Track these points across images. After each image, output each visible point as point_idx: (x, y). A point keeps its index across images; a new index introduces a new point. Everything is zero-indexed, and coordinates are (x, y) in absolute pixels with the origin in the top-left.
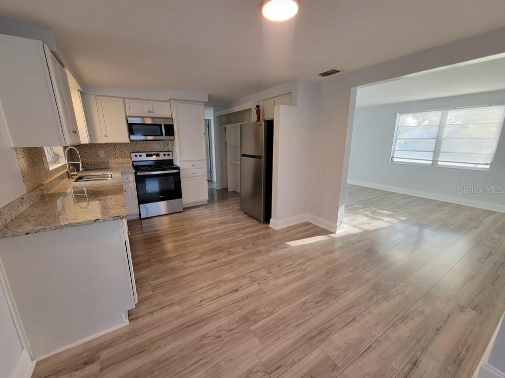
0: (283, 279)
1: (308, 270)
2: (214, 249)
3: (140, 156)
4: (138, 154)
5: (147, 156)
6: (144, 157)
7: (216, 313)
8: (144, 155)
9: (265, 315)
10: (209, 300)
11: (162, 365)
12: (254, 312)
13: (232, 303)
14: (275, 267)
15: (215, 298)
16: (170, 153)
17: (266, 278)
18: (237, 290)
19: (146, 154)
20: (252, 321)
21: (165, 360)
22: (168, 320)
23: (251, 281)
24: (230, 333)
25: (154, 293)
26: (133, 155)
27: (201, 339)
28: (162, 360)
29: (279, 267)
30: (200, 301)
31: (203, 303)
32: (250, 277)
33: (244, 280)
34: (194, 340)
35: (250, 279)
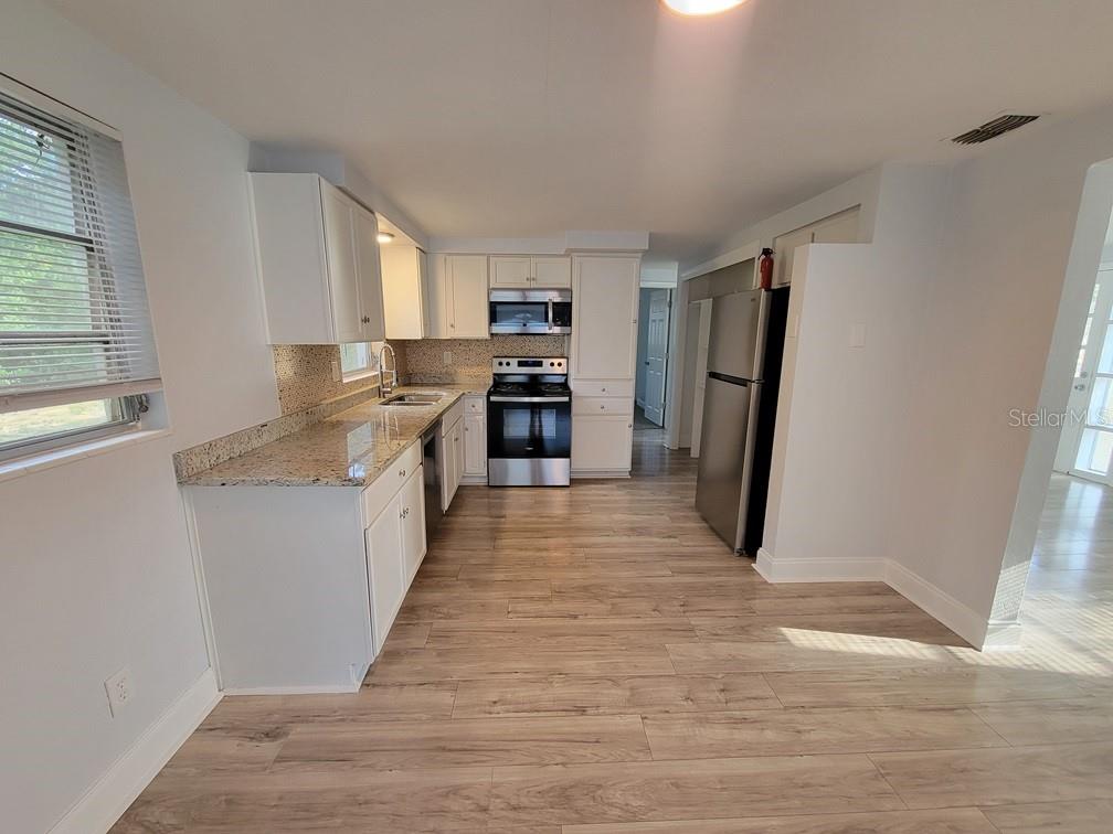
0: (718, 733)
1: (813, 736)
2: (585, 588)
3: (508, 364)
4: (504, 361)
5: (521, 364)
6: (514, 368)
7: (510, 746)
8: (514, 362)
9: (617, 812)
10: (511, 707)
11: (355, 810)
12: (593, 788)
13: (555, 737)
14: (713, 686)
15: (526, 707)
16: (563, 361)
17: (673, 709)
18: (582, 711)
19: (519, 362)
20: (577, 812)
21: (366, 803)
22: (416, 716)
23: (629, 701)
24: (512, 814)
25: (427, 646)
26: (496, 361)
27: (448, 793)
28: (361, 798)
29: (723, 690)
30: (495, 702)
31: (498, 708)
32: (632, 689)
33: (613, 691)
34: (437, 788)
35: (628, 693)
